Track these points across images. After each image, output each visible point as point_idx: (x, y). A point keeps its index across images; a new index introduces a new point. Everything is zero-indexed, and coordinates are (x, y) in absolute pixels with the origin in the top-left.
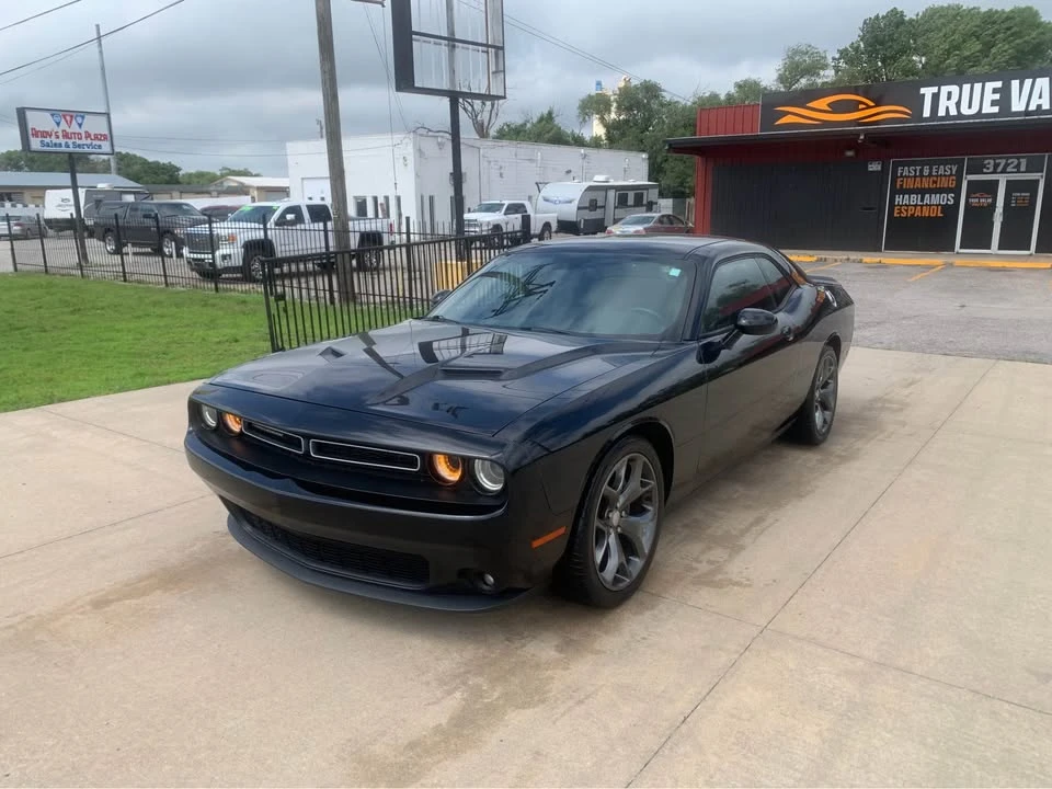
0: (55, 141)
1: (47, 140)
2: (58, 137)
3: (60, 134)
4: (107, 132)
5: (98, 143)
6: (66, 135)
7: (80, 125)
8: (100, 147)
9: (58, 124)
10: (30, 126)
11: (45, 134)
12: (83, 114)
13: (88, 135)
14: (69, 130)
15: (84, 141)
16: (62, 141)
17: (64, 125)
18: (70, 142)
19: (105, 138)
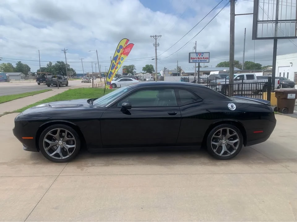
0: (196, 60)
1: (194, 60)
2: (196, 59)
3: (197, 58)
4: (208, 57)
5: (205, 60)
6: (198, 58)
7: (202, 56)
8: (206, 61)
9: (197, 56)
10: (191, 57)
11: (194, 58)
12: (203, 53)
13: (204, 58)
14: (199, 57)
15: (202, 60)
16: (197, 60)
17: (198, 56)
18: (199, 60)
19: (208, 59)
